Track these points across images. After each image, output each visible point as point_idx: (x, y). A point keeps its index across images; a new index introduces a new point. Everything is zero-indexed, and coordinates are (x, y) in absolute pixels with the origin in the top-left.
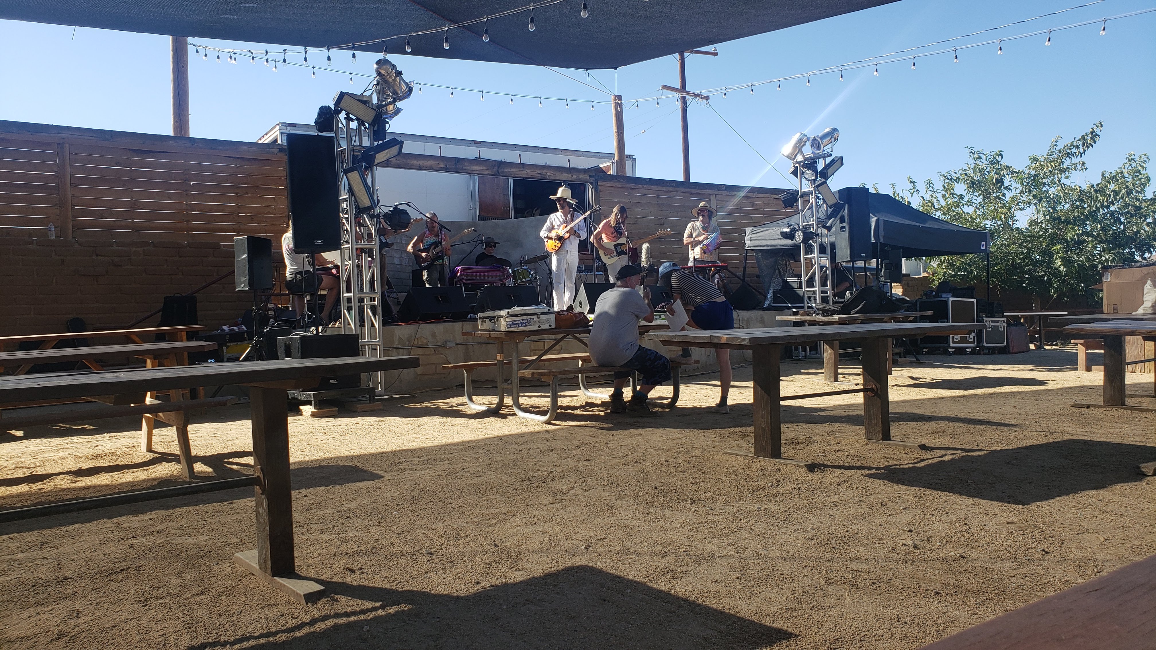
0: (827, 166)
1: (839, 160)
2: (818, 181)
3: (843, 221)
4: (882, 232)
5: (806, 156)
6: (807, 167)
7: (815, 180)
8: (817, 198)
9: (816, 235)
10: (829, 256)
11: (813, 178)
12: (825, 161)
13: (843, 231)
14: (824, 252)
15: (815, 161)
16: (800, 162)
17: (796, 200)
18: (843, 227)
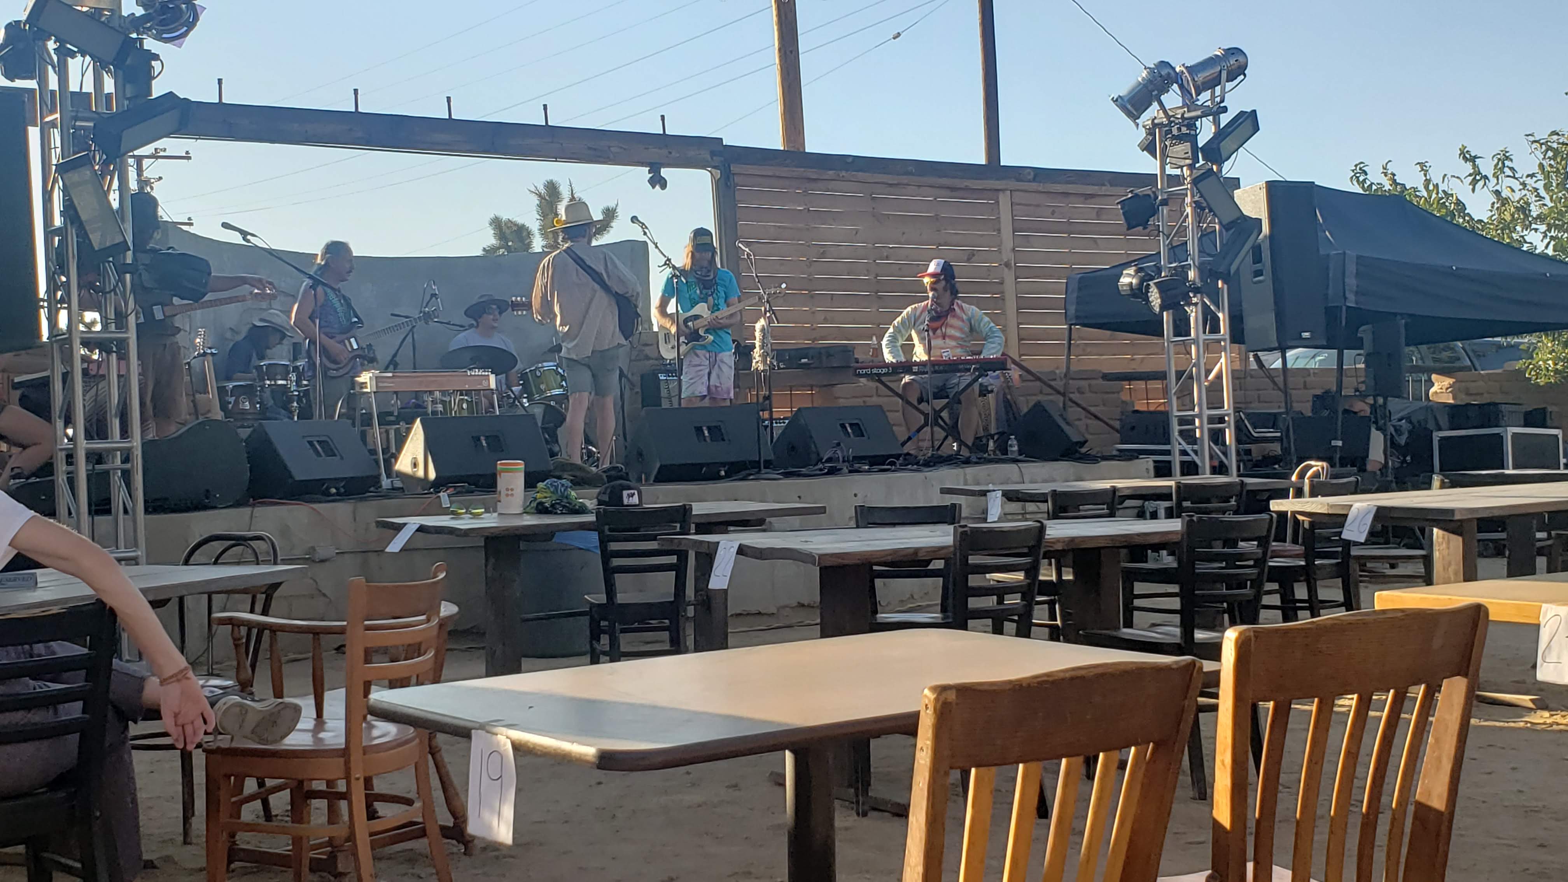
0: (1222, 134)
1: (1250, 121)
2: (1198, 169)
3: (1257, 259)
4: (1351, 282)
5: (1171, 113)
6: (1174, 137)
7: (1191, 167)
8: (1197, 206)
9: (1197, 291)
10: (1228, 337)
11: (1188, 162)
12: (1216, 122)
13: (1260, 282)
14: (1215, 329)
15: (1191, 124)
16: (1161, 125)
17: (1154, 212)
18: (1259, 273)
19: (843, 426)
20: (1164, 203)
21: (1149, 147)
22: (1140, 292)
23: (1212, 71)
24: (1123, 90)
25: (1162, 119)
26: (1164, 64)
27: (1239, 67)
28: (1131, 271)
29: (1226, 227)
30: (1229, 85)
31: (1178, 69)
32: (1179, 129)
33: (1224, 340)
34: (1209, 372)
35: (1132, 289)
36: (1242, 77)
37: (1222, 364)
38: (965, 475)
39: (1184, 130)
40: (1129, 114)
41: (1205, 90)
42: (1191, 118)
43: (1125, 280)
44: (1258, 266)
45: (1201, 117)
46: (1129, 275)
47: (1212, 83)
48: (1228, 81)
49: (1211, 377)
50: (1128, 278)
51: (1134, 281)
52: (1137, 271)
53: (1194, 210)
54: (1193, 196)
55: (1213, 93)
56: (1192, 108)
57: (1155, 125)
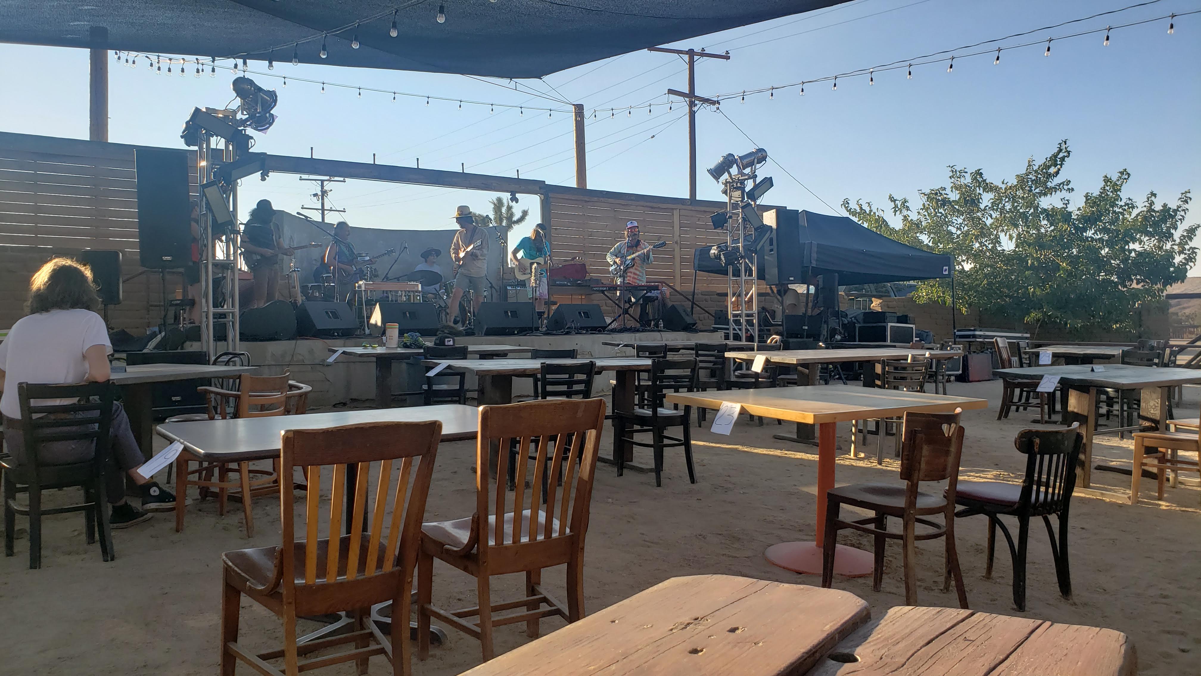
0: (756, 187)
1: (769, 182)
2: (745, 202)
3: (771, 244)
4: (814, 255)
5: (733, 177)
6: (735, 188)
7: (742, 201)
8: (744, 220)
9: (742, 257)
10: (756, 278)
11: (740, 199)
12: (755, 181)
13: (772, 254)
14: (751, 275)
15: (742, 182)
16: (729, 182)
17: (726, 222)
18: (772, 250)
19: (580, 313)
20: (730, 217)
21: (725, 192)
22: (718, 257)
23: (750, 159)
24: (712, 166)
25: (729, 180)
26: (731, 155)
27: (763, 157)
28: (715, 248)
29: (756, 230)
30: (758, 166)
31: (736, 157)
32: (737, 184)
33: (754, 280)
34: (746, 295)
35: (715, 256)
36: (764, 162)
37: (753, 291)
38: (635, 336)
39: (739, 185)
40: (714, 177)
41: (747, 167)
42: (742, 180)
43: (712, 251)
44: (772, 247)
45: (747, 179)
46: (714, 249)
47: (751, 164)
48: (758, 163)
49: (748, 296)
50: (714, 251)
51: (716, 252)
52: (717, 248)
53: (742, 221)
54: (742, 215)
55: (752, 169)
56: (743, 175)
57: (727, 182)
